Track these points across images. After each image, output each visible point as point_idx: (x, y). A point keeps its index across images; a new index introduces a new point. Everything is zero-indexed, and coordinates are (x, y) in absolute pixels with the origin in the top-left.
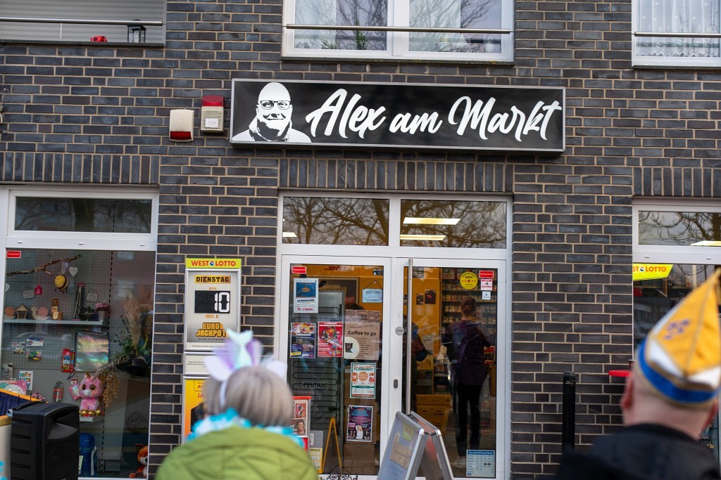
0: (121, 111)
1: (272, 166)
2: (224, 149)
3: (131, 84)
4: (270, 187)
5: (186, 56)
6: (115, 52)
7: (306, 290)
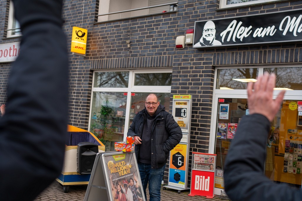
0: (162, 39)
1: (210, 56)
2: (194, 51)
3: (166, 28)
4: (209, 65)
5: (184, 14)
6: (162, 16)
7: (224, 109)
